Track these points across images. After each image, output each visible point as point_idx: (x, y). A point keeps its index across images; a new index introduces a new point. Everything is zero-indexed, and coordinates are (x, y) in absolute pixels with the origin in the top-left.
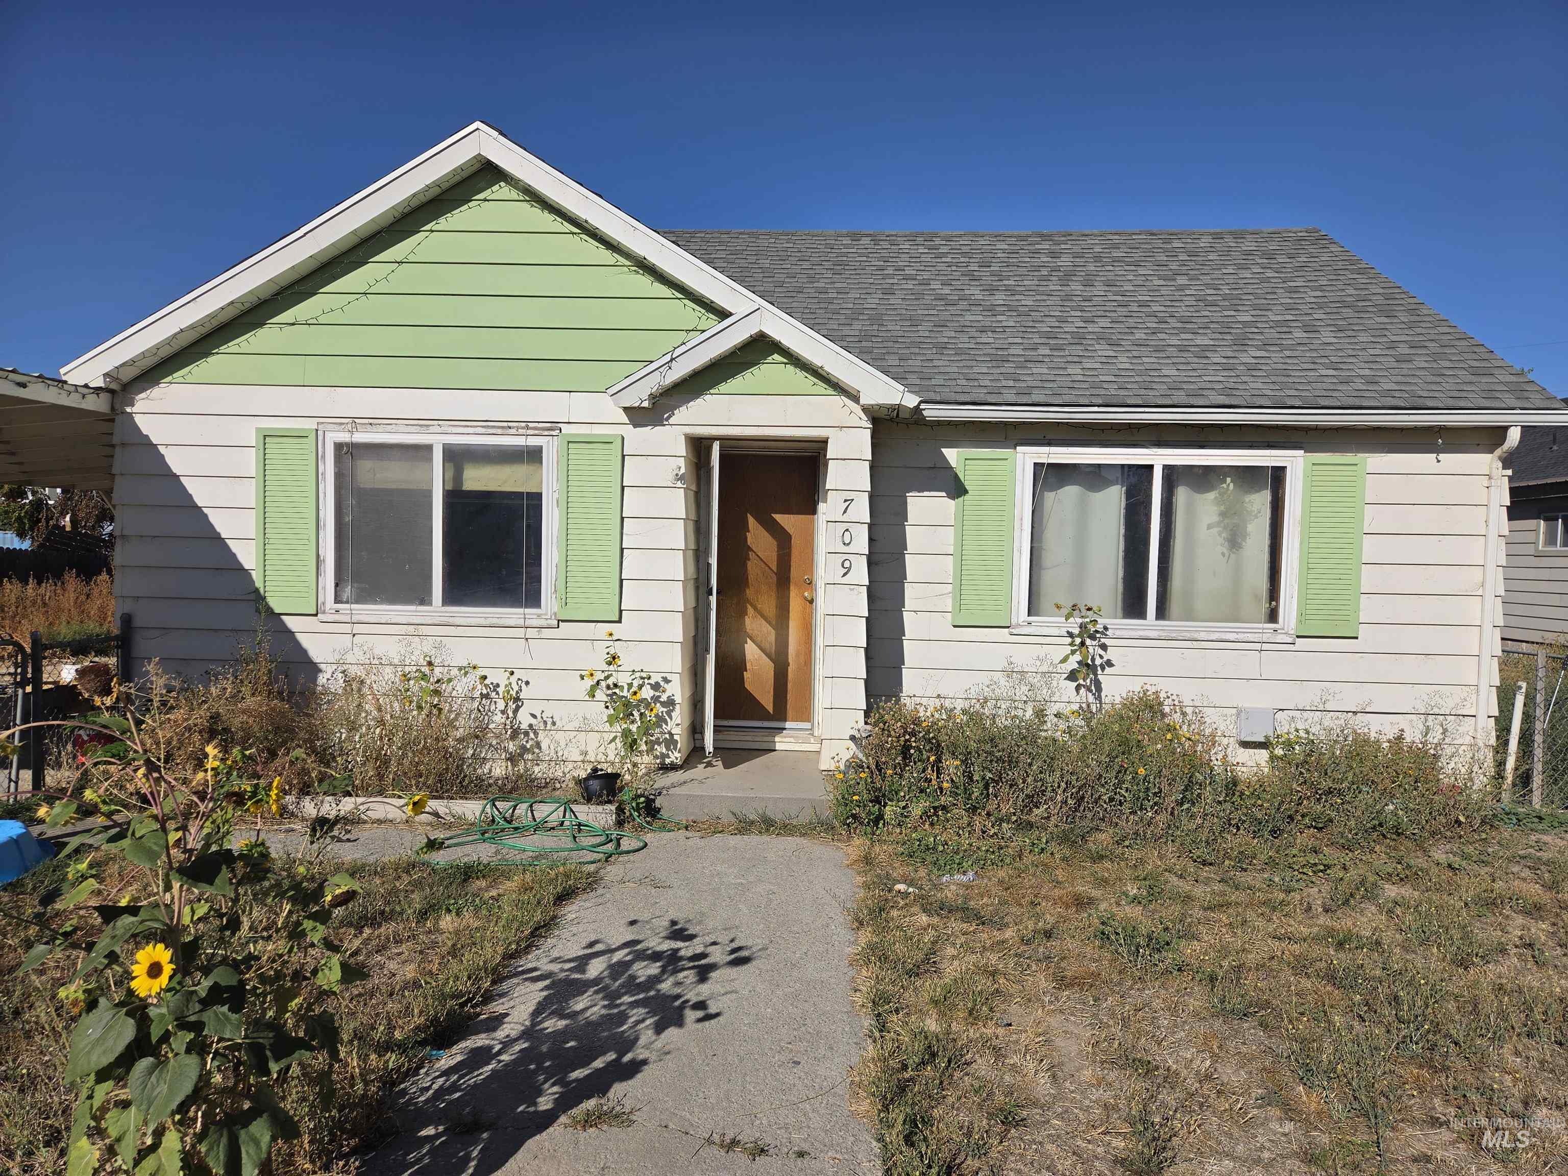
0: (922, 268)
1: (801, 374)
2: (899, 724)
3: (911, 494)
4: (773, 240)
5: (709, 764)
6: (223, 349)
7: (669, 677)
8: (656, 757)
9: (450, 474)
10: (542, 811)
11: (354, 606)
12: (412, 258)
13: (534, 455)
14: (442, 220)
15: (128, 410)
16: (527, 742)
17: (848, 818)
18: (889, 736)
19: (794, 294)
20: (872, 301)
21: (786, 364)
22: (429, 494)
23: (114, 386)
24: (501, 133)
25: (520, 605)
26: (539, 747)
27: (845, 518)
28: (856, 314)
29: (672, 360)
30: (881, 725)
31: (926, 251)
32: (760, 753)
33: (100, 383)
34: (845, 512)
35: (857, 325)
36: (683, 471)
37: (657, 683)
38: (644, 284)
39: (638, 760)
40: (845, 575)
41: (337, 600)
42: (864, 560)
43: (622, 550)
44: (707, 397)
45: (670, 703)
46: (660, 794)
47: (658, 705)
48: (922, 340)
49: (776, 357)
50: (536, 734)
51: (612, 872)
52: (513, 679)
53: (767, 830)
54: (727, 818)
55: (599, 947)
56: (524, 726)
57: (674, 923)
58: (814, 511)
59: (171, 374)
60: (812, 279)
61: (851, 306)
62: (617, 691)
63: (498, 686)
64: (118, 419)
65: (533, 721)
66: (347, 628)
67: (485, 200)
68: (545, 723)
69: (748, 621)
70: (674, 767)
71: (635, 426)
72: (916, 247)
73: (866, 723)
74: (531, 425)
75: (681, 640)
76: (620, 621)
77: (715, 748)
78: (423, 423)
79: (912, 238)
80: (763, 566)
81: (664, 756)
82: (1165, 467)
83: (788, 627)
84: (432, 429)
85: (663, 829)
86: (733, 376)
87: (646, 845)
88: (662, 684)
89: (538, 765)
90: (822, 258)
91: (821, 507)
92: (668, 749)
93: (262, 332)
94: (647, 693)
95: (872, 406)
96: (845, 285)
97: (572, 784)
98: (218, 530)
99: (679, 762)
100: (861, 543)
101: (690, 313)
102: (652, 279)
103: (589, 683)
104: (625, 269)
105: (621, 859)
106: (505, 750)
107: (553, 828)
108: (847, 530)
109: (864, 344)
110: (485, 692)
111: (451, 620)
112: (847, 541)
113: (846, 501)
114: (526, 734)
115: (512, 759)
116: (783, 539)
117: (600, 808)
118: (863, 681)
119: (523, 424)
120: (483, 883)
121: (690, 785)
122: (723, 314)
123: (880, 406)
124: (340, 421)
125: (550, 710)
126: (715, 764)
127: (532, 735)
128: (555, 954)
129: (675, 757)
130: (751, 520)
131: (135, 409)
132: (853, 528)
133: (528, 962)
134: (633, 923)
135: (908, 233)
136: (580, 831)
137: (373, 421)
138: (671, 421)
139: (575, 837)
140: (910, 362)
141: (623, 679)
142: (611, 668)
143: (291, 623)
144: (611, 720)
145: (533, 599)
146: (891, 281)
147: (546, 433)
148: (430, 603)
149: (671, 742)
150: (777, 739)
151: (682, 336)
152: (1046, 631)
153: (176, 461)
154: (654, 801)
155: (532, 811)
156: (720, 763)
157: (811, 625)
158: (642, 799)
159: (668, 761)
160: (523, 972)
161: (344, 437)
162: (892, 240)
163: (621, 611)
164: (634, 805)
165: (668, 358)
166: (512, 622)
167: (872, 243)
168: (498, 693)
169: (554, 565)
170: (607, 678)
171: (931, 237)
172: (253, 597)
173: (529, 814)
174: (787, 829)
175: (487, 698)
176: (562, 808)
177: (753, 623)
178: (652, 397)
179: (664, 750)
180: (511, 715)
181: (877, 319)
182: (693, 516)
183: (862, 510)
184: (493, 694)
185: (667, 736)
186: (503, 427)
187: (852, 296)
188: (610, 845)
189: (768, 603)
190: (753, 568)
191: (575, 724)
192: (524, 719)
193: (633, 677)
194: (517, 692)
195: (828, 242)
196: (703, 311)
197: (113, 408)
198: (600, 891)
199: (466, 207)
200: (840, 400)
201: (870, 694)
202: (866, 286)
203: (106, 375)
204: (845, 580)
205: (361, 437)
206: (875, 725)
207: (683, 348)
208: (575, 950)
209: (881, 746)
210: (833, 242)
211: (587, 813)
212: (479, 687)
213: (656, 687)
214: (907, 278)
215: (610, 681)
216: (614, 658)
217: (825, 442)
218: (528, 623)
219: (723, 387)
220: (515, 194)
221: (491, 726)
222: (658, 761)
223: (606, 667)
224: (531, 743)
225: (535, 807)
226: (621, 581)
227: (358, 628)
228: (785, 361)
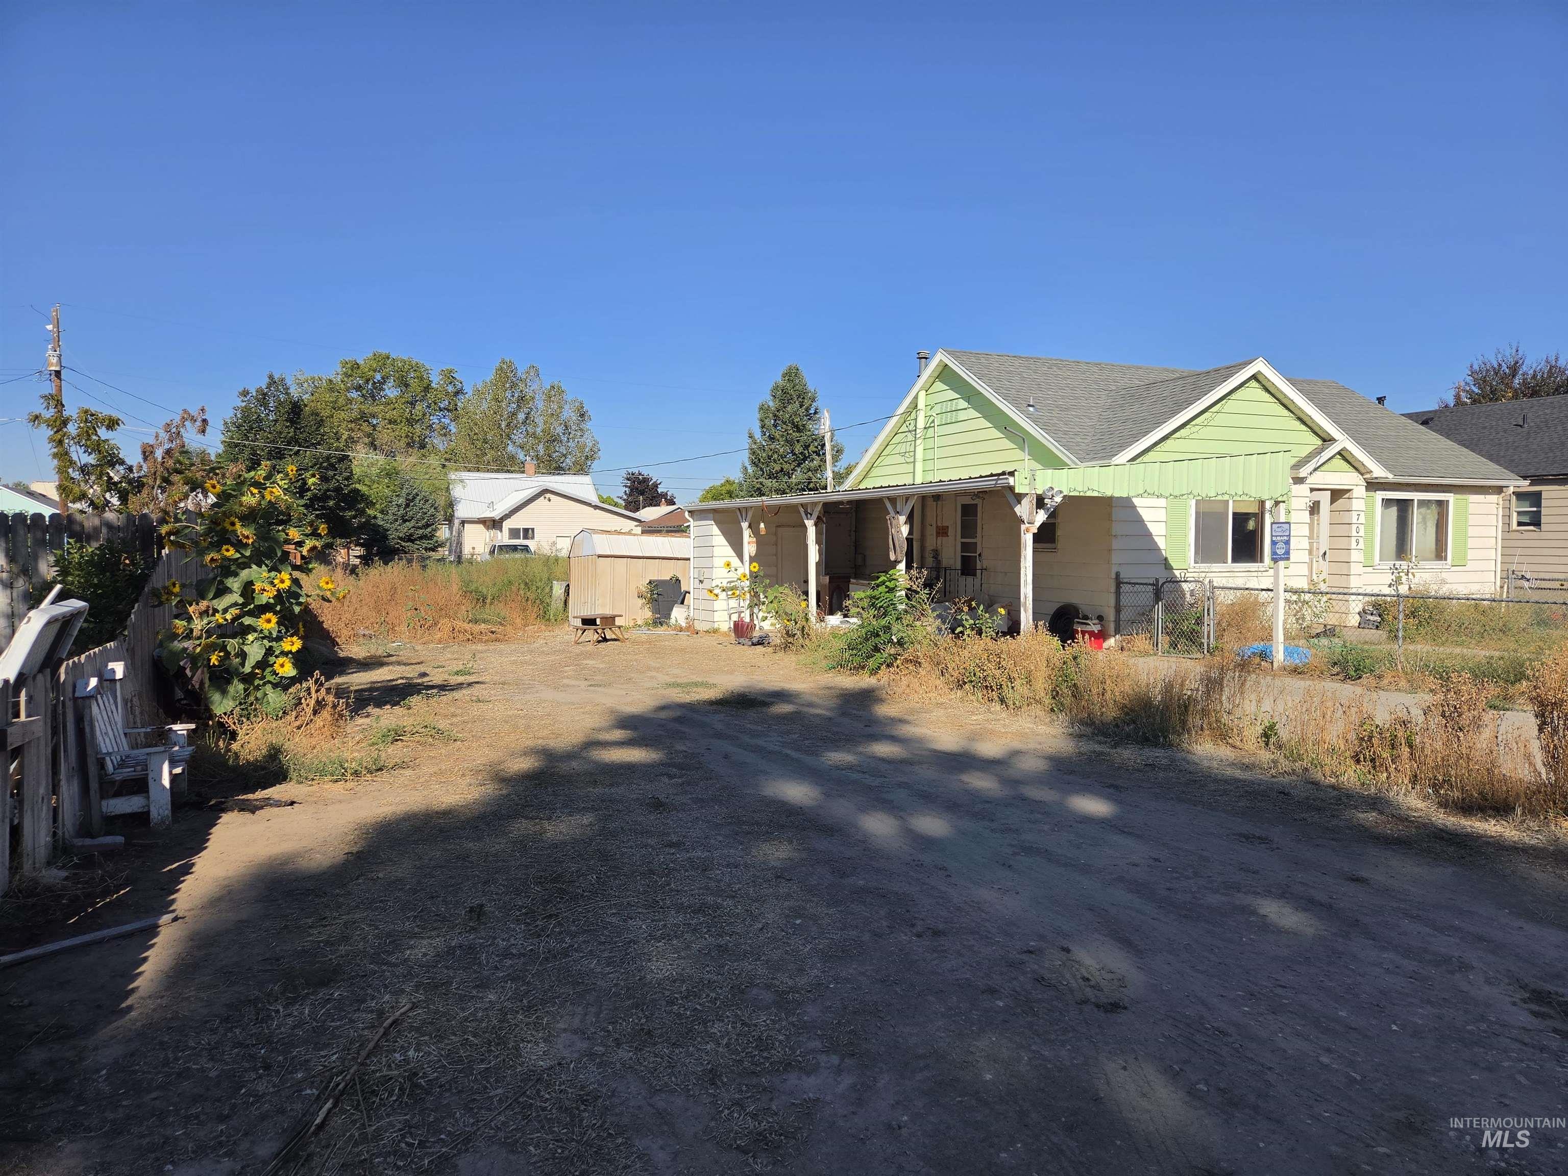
11: (1200, 565)
22: (1227, 515)
25: (1258, 562)
27: (1358, 522)
34: (1357, 520)
40: (1357, 545)
41: (1196, 562)
42: (1363, 540)
71: (1294, 484)
82: (1418, 500)
100: (1362, 532)
108: (1358, 527)
111: (1233, 570)
112: (1358, 531)
113: (1358, 515)
132: (1360, 526)
138: (1306, 482)
145: (1262, 561)
148: (1227, 563)
152: (1384, 567)
166: (1253, 570)
172: (1163, 562)
178: (1309, 473)
183: (1362, 519)
204: (1358, 547)
217: (1351, 491)
218: (1259, 569)
220: (1257, 385)
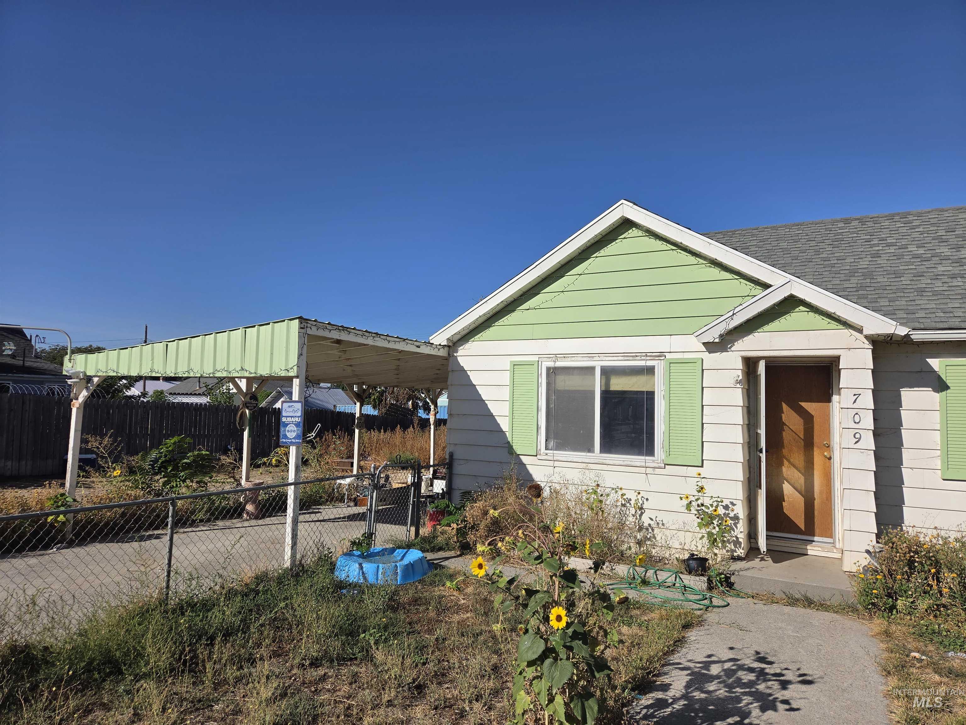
0: (901, 237)
1: (818, 317)
2: (905, 545)
3: (903, 389)
4: (788, 230)
5: (762, 559)
6: (496, 324)
7: (735, 502)
8: (727, 551)
9: (603, 382)
10: (662, 576)
11: (555, 452)
12: (586, 272)
13: (650, 371)
14: (602, 251)
15: (455, 355)
16: (648, 534)
17: (869, 605)
18: (898, 552)
19: (807, 263)
20: (864, 263)
21: (808, 312)
22: (593, 393)
23: (450, 344)
24: (635, 204)
25: (643, 455)
26: (655, 538)
27: (855, 406)
28: (852, 273)
29: (733, 314)
30: (891, 545)
31: (902, 225)
32: (796, 555)
33: (445, 343)
34: (855, 402)
35: (854, 280)
36: (741, 378)
37: (727, 505)
38: (716, 272)
39: (716, 551)
40: (856, 443)
41: (547, 449)
42: (871, 433)
43: (703, 424)
44: (756, 334)
45: (736, 518)
46: (733, 574)
47: (728, 518)
48: (905, 286)
49: (802, 308)
50: (653, 530)
51: (712, 616)
52: (639, 497)
53: (809, 606)
54: (779, 595)
55: (713, 659)
56: (646, 524)
57: (757, 653)
58: (829, 400)
59: (474, 337)
60: (817, 252)
61: (848, 267)
62: (703, 508)
63: (630, 500)
64: (451, 359)
65: (652, 523)
66: (551, 463)
67: (625, 238)
68: (658, 523)
69: (784, 469)
70: (739, 559)
71: (710, 353)
72: (894, 223)
73: (878, 542)
74: (648, 354)
75: (742, 480)
76: (702, 466)
77: (767, 550)
78: (591, 356)
79: (891, 217)
80: (794, 435)
81: (733, 551)
83: (813, 474)
84: (595, 359)
85: (738, 596)
86: (772, 320)
87: (729, 604)
88: (730, 506)
89: (654, 548)
90: (824, 238)
91: (835, 398)
92: (735, 547)
93: (513, 314)
94: (721, 511)
95: (873, 335)
96: (842, 254)
97: (675, 562)
98: (492, 412)
99: (743, 555)
100: (868, 421)
101: (745, 287)
102: (720, 269)
103: (685, 502)
104: (704, 266)
105: (714, 610)
106: (635, 537)
107: (669, 587)
108: (857, 414)
109: (860, 292)
110: (623, 503)
111: (604, 461)
112: (857, 421)
113: (855, 395)
114: (647, 529)
115: (640, 543)
116: (808, 419)
117: (697, 578)
118: (874, 514)
119: (644, 354)
120: (638, 612)
121: (752, 571)
122: (766, 286)
123: (879, 335)
124: (549, 356)
125: (661, 517)
126: (766, 559)
127: (650, 530)
128: (690, 658)
129: (740, 552)
130: (784, 406)
131: (458, 354)
132: (861, 412)
133: (675, 658)
134: (731, 648)
135: (887, 214)
136: (685, 590)
137: (565, 356)
138: (732, 349)
139: (684, 594)
140: (897, 303)
141: (707, 502)
142: (700, 494)
143: (524, 459)
144: (700, 525)
145: (650, 451)
146: (877, 248)
147: (657, 358)
148: (593, 452)
149: (737, 543)
150: (808, 547)
151: (739, 300)
153: (475, 378)
154: (730, 578)
155: (656, 575)
156: (770, 559)
157: (830, 473)
158: (723, 576)
159: (735, 554)
160: (674, 664)
161: (551, 364)
162: (875, 220)
163: (703, 461)
164: (718, 579)
165: (731, 313)
166: (638, 464)
167: (860, 224)
168: (630, 504)
169: (662, 432)
170: (697, 500)
171: (904, 215)
172: (507, 445)
173: (655, 576)
174: (823, 606)
175: (624, 507)
176: (674, 575)
177: (787, 470)
178: (721, 336)
179: (733, 548)
180: (638, 518)
181: (869, 275)
182: (746, 405)
183: (868, 401)
184: (628, 505)
185: (735, 539)
186: (632, 356)
187: (849, 261)
188: (706, 601)
189: (798, 458)
190: (786, 435)
191: (677, 526)
192: (646, 521)
193: (712, 501)
194: (641, 505)
195: (827, 227)
196: (753, 285)
197: (449, 354)
198: (706, 627)
199: (614, 243)
200: (847, 332)
201: (878, 524)
202: (858, 253)
203: (448, 339)
204: (857, 446)
205: (559, 364)
206: (886, 544)
207: (741, 307)
208: (701, 657)
209: (891, 559)
210: (831, 226)
211: (689, 580)
212: (621, 500)
213: (726, 507)
214: (889, 245)
215: (699, 502)
216: (702, 488)
217: (838, 358)
218: (647, 465)
219: (766, 328)
220: (640, 233)
221: (628, 523)
222: (729, 554)
223: (696, 493)
224: (650, 534)
225: (658, 572)
226: (703, 442)
227: (556, 464)
228: (808, 310)
